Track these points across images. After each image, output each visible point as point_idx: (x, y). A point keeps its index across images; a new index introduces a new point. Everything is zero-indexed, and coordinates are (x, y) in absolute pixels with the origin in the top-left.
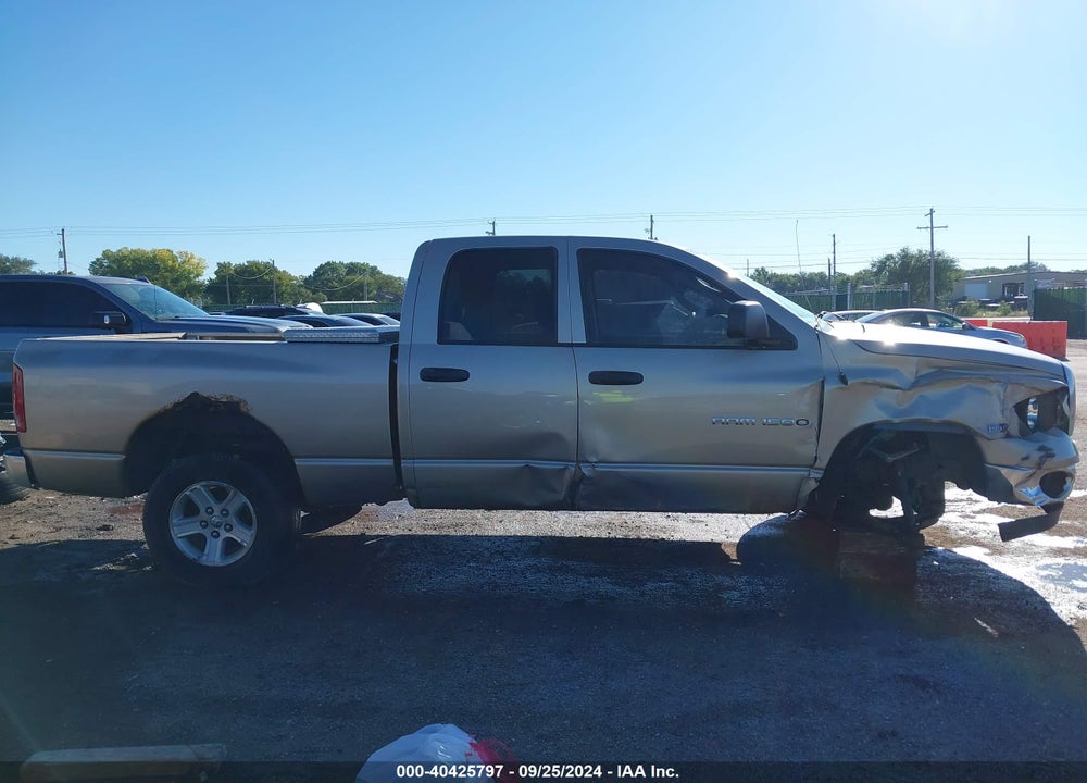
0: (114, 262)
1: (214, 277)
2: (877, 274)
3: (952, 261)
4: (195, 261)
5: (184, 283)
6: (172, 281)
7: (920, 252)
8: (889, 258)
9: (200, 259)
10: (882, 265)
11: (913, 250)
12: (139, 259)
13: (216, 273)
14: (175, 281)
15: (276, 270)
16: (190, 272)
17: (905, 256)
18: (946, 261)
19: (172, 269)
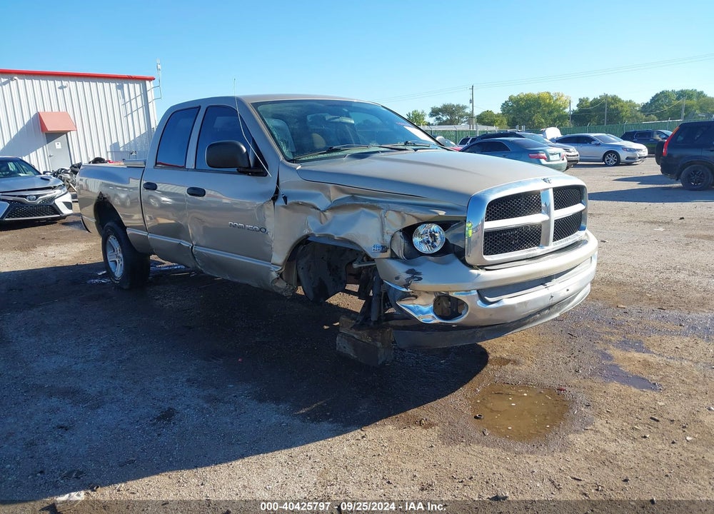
0: (514, 103)
1: (576, 108)
4: (564, 98)
5: (556, 114)
6: (548, 113)
9: (567, 97)
12: (529, 100)
13: (578, 106)
14: (550, 113)
15: (620, 100)
16: (560, 106)
19: (549, 105)
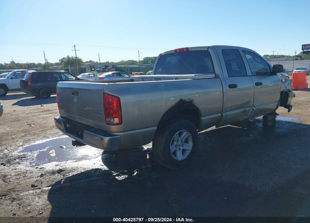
2: (61, 63)
3: (81, 60)
7: (72, 57)
8: (64, 58)
10: (62, 61)
11: (70, 56)
17: (68, 58)
18: (79, 59)
